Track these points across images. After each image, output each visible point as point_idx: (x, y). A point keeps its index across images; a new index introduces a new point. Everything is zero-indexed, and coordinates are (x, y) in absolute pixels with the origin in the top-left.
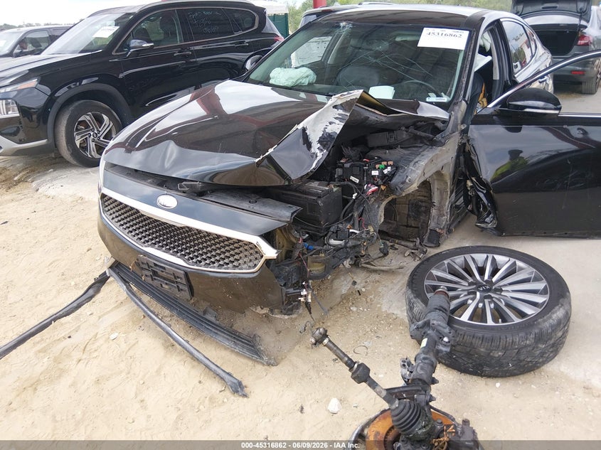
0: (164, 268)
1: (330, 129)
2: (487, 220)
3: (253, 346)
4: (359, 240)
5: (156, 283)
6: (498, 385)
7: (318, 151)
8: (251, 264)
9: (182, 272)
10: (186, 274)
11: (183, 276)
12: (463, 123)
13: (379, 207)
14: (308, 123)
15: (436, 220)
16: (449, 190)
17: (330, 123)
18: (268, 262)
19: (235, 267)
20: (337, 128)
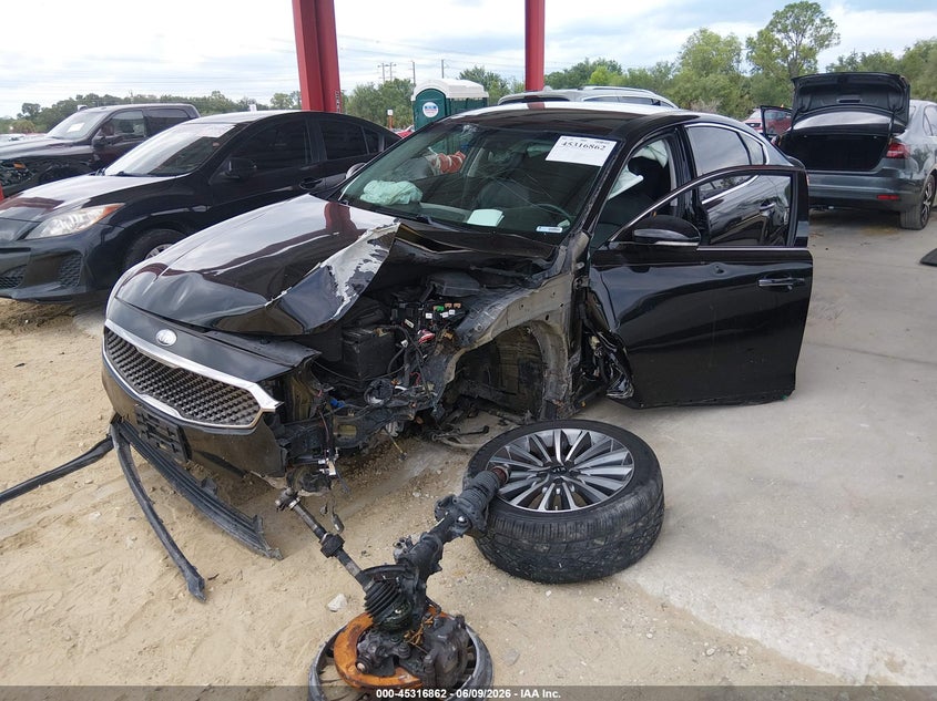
0: (157, 420)
1: (364, 268)
2: (622, 387)
3: (253, 531)
4: (405, 399)
5: (153, 441)
6: (549, 593)
7: (345, 295)
8: (249, 418)
9: (176, 427)
10: (180, 429)
11: (175, 431)
12: (578, 261)
13: (447, 361)
14: (334, 261)
15: (554, 389)
16: (565, 347)
17: (366, 261)
18: (267, 415)
19: (233, 422)
20: (375, 266)
